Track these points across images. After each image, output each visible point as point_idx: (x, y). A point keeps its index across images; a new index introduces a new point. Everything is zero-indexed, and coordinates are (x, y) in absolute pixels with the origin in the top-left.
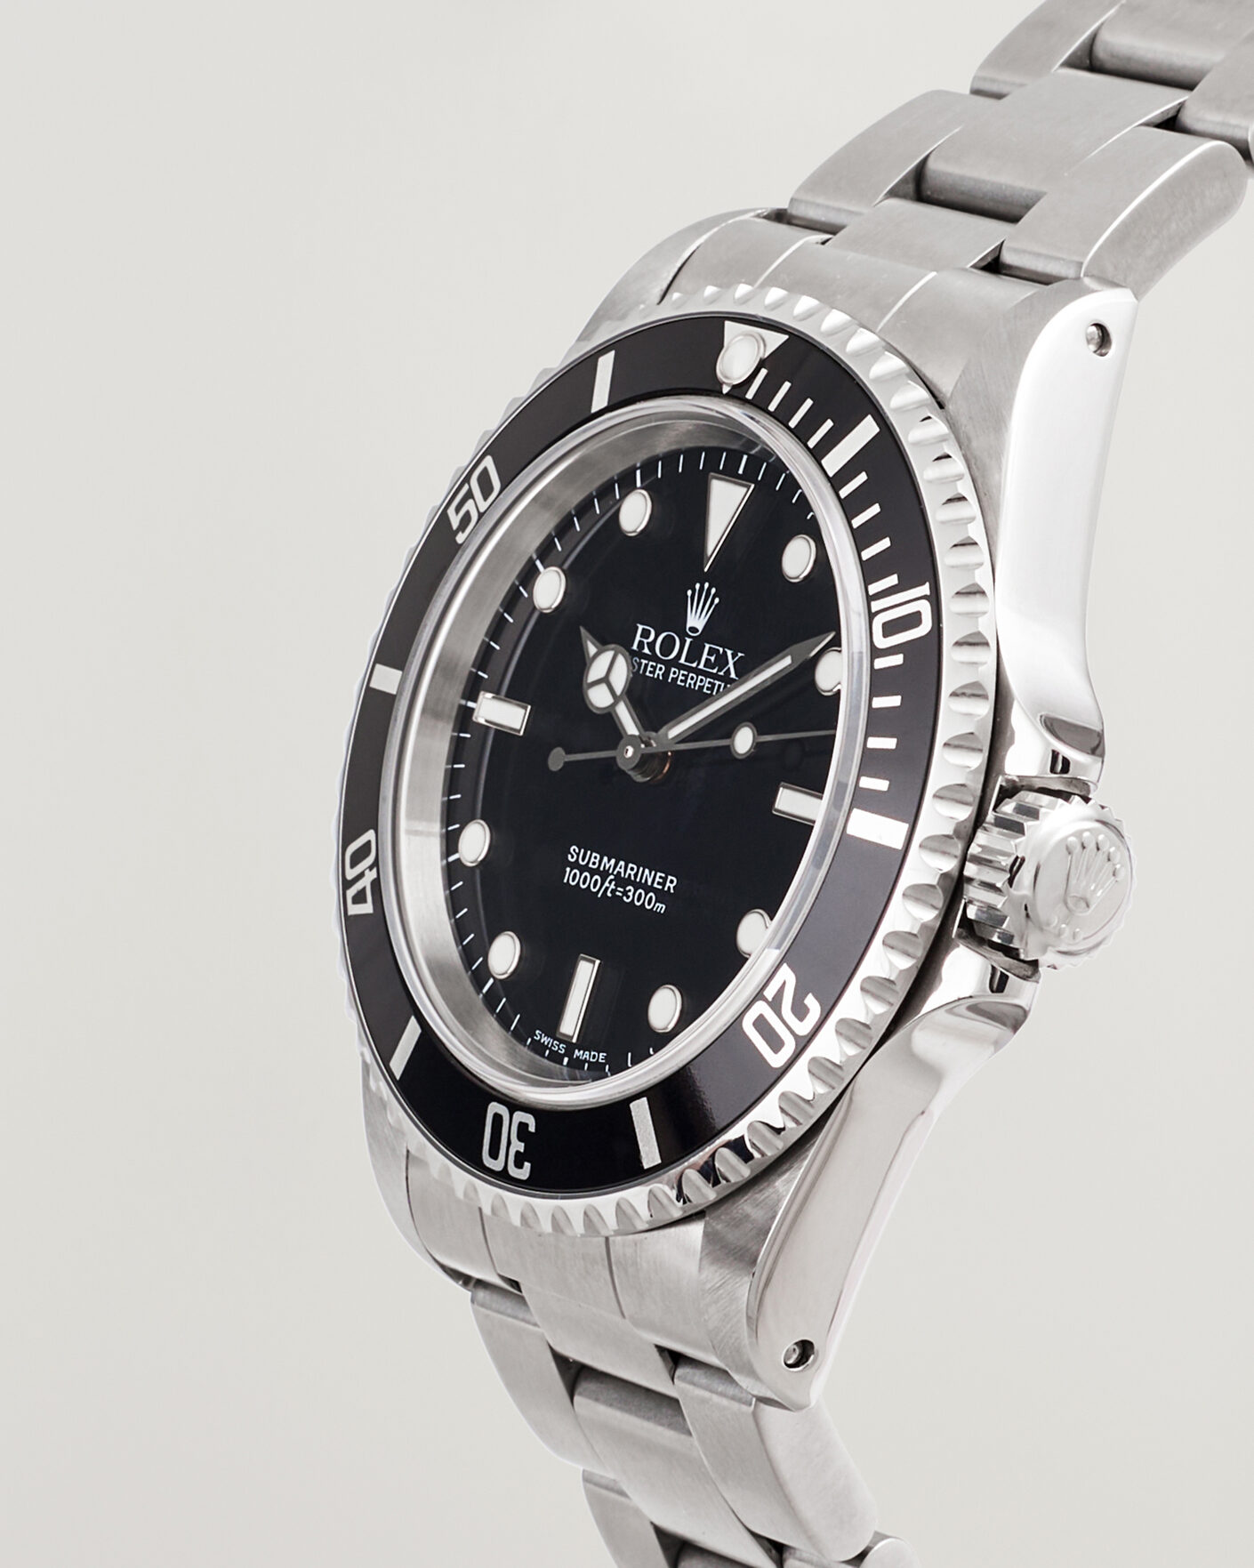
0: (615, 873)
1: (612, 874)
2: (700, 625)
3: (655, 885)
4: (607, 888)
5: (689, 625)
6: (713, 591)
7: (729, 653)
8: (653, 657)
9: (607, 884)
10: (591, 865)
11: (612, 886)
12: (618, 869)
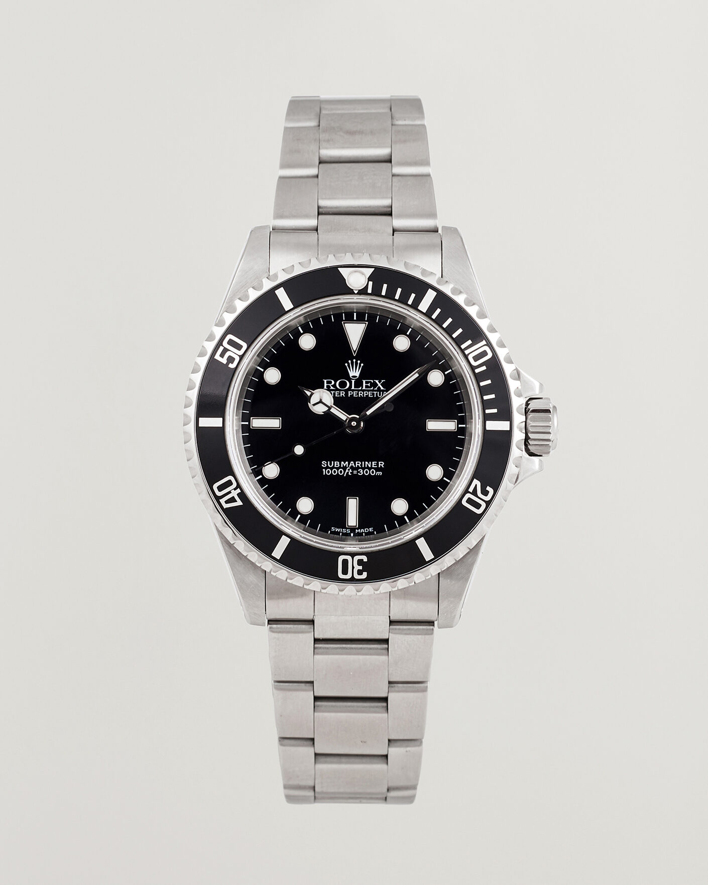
0: (350, 466)
1: (348, 467)
2: (357, 374)
3: (373, 466)
4: (348, 473)
5: (351, 376)
6: (359, 362)
7: (377, 381)
8: (337, 389)
9: (347, 471)
10: (335, 466)
11: (350, 471)
12: (351, 465)
